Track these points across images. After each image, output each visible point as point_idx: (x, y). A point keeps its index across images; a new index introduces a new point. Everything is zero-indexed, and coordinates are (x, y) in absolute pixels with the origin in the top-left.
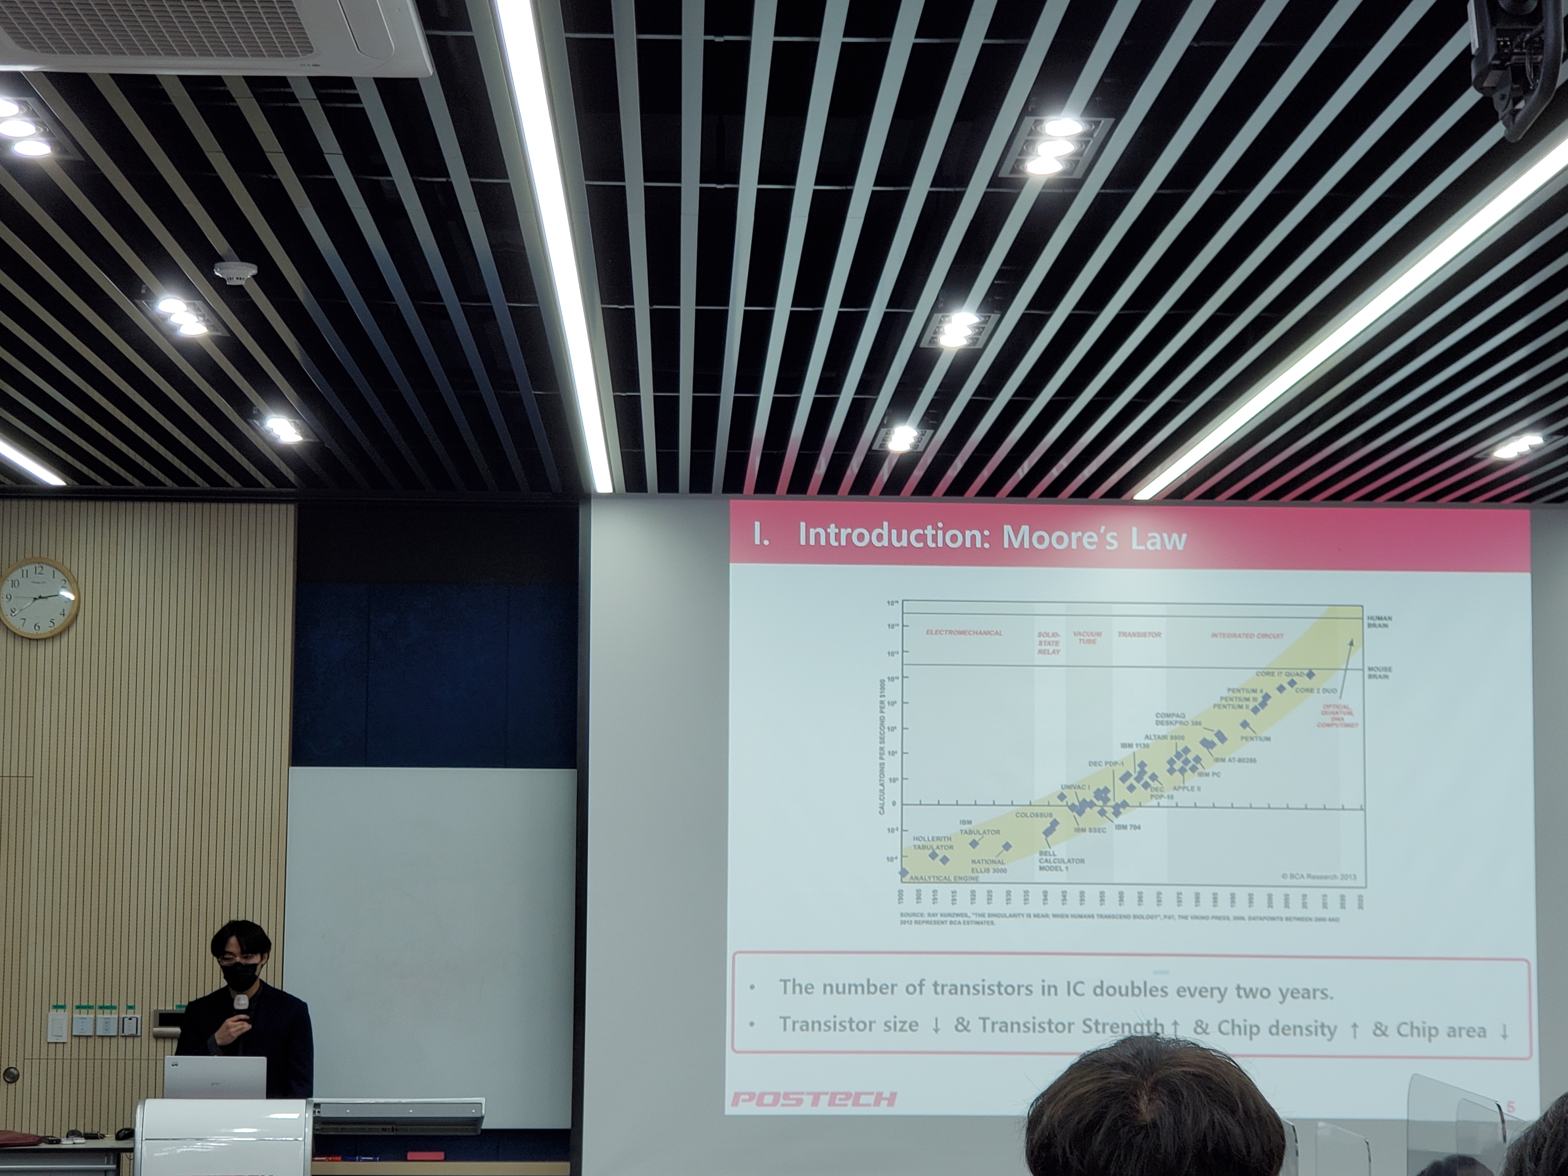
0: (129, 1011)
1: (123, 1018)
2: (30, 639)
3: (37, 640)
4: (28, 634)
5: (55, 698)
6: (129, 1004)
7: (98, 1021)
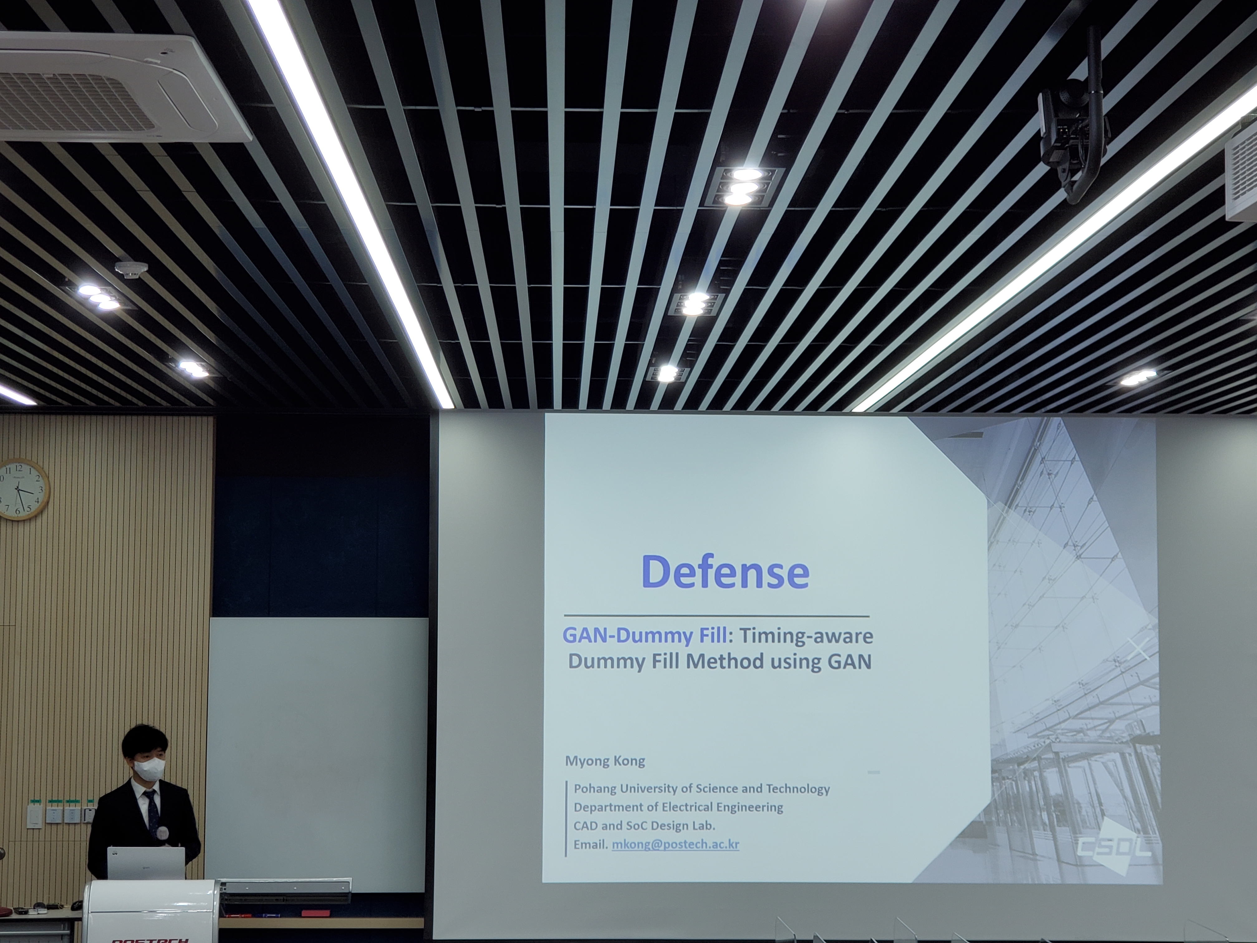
0: (89, 804)
1: (85, 810)
2: (13, 521)
3: (18, 521)
4: (10, 517)
5: (32, 565)
6: (89, 799)
7: (65, 811)
